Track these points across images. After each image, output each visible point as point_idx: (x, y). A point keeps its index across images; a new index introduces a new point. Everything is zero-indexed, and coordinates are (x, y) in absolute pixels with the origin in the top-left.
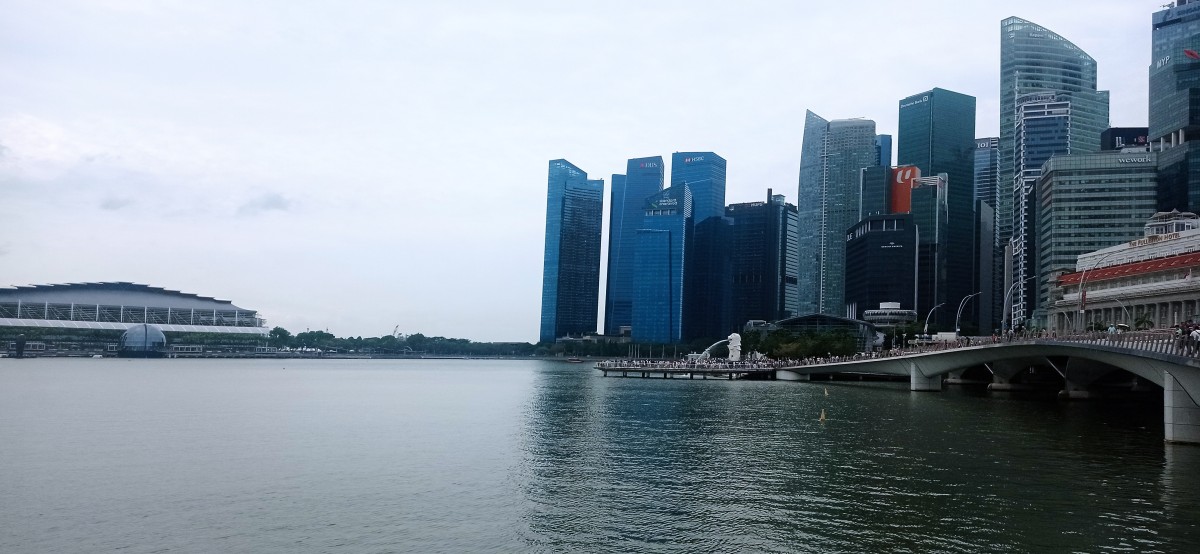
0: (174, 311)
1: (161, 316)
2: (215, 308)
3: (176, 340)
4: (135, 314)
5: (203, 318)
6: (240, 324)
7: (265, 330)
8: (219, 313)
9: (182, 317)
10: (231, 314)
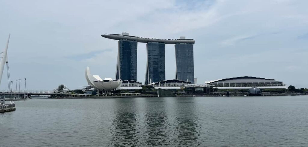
0: (260, 83)
1: (257, 85)
2: (271, 81)
3: (263, 91)
4: (250, 84)
5: (268, 84)
6: (279, 86)
7: (286, 87)
8: (272, 83)
9: (262, 85)
10: (275, 83)
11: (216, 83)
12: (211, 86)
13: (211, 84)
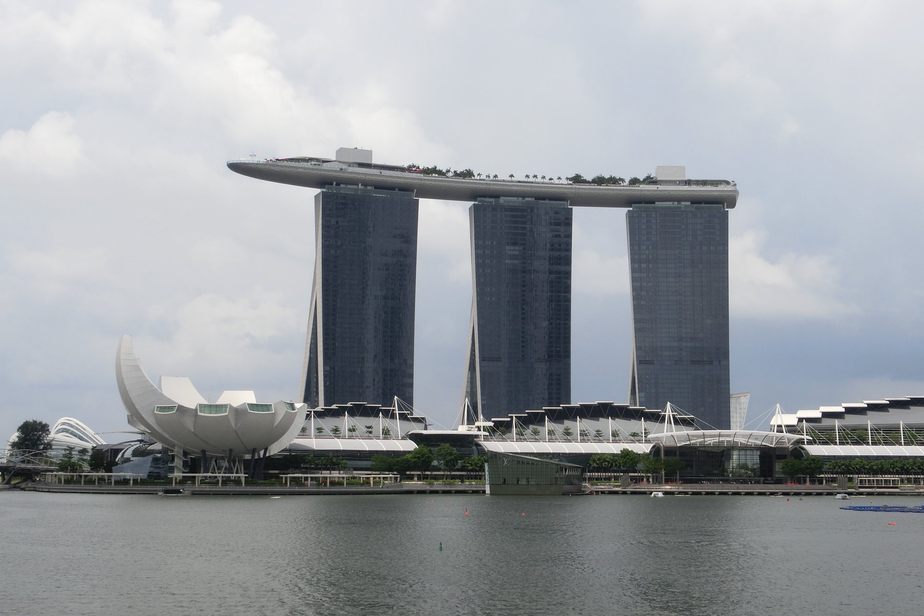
11: (827, 422)
12: (801, 441)
13: (800, 432)
